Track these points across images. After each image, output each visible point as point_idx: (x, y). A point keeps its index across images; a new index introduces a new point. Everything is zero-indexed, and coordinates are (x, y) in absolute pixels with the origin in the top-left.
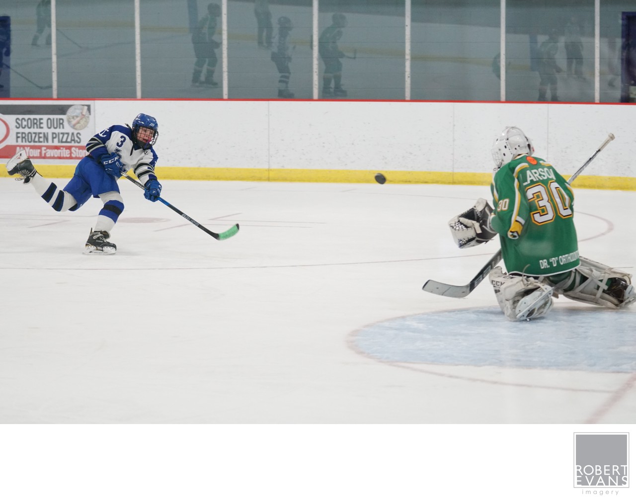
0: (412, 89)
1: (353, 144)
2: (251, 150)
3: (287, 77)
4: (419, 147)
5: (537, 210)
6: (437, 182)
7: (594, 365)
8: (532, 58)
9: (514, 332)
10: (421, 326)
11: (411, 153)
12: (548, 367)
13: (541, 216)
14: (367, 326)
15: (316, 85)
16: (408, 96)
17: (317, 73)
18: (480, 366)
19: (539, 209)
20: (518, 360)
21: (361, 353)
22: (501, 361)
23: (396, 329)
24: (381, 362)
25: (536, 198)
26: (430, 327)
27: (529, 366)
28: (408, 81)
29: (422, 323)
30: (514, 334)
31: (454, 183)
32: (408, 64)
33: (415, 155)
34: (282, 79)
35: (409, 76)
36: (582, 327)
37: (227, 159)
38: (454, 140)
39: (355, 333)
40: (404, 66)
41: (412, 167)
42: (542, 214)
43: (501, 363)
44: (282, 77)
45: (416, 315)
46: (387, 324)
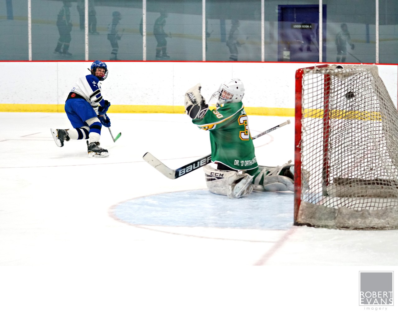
0: (147, 53)
1: (110, 89)
2: (46, 93)
3: (117, 50)
4: (152, 90)
5: (244, 131)
6: (163, 112)
7: (263, 225)
8: (222, 34)
9: (213, 206)
10: (155, 202)
11: (147, 94)
12: (234, 227)
13: (245, 135)
14: (121, 203)
15: (87, 51)
16: (145, 58)
17: (88, 44)
18: (192, 227)
19: (245, 130)
20: (216, 223)
21: (118, 219)
22: (205, 224)
23: (139, 204)
24: (131, 225)
25: (245, 123)
26: (160, 203)
27: (223, 226)
28: (145, 49)
29: (155, 200)
30: (213, 207)
31: (174, 112)
32: (144, 38)
33: (149, 95)
34: (113, 51)
35: (145, 45)
36: (256, 202)
37: (31, 99)
38: (174, 86)
39: (113, 207)
40: (142, 40)
41: (147, 103)
42: (246, 134)
43: (206, 225)
44: (113, 50)
45: (151, 195)
46: (133, 201)
